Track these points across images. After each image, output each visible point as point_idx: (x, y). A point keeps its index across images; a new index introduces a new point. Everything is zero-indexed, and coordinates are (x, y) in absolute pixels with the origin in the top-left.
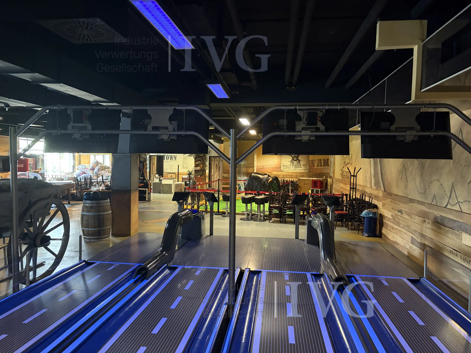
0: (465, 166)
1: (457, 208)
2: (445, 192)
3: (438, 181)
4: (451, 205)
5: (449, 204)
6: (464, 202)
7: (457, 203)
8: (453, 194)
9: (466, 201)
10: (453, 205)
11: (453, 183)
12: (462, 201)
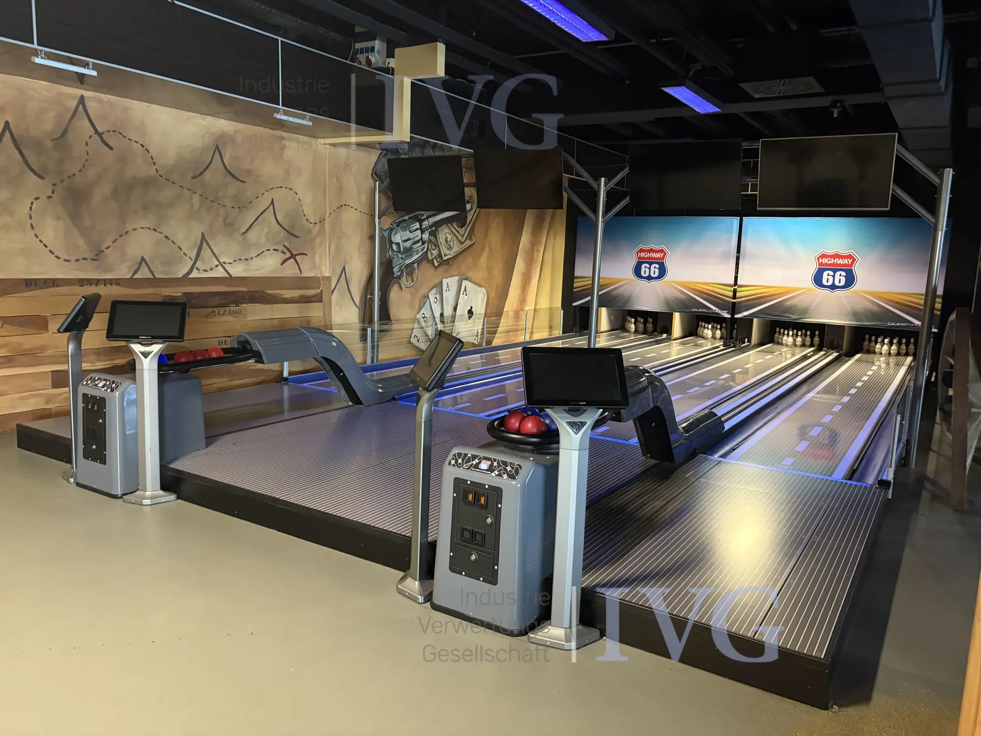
0: (233, 208)
1: (219, 273)
2: (181, 249)
3: (155, 230)
4: (201, 271)
5: (195, 270)
6: (235, 261)
7: (217, 266)
8: (206, 252)
9: (240, 260)
10: (209, 269)
11: (203, 234)
12: (232, 261)
